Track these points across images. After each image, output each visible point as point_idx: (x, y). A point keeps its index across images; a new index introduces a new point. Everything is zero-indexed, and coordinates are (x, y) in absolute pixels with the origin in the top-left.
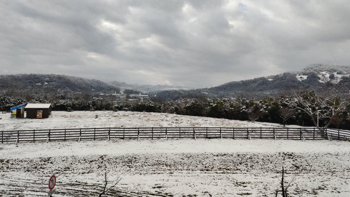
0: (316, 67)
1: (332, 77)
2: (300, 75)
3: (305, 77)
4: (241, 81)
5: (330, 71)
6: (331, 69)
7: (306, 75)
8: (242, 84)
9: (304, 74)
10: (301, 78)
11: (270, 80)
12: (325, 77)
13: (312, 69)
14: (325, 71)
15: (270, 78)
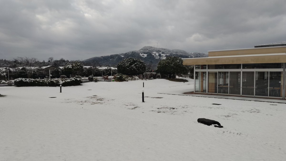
0: (149, 48)
1: (160, 55)
2: (142, 54)
3: (146, 55)
4: (102, 57)
5: (158, 52)
6: (158, 50)
7: (146, 54)
8: (103, 59)
9: (144, 53)
10: (143, 55)
11: (122, 56)
12: (156, 55)
13: (147, 49)
14: (155, 51)
15: (121, 55)
